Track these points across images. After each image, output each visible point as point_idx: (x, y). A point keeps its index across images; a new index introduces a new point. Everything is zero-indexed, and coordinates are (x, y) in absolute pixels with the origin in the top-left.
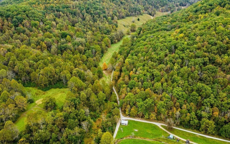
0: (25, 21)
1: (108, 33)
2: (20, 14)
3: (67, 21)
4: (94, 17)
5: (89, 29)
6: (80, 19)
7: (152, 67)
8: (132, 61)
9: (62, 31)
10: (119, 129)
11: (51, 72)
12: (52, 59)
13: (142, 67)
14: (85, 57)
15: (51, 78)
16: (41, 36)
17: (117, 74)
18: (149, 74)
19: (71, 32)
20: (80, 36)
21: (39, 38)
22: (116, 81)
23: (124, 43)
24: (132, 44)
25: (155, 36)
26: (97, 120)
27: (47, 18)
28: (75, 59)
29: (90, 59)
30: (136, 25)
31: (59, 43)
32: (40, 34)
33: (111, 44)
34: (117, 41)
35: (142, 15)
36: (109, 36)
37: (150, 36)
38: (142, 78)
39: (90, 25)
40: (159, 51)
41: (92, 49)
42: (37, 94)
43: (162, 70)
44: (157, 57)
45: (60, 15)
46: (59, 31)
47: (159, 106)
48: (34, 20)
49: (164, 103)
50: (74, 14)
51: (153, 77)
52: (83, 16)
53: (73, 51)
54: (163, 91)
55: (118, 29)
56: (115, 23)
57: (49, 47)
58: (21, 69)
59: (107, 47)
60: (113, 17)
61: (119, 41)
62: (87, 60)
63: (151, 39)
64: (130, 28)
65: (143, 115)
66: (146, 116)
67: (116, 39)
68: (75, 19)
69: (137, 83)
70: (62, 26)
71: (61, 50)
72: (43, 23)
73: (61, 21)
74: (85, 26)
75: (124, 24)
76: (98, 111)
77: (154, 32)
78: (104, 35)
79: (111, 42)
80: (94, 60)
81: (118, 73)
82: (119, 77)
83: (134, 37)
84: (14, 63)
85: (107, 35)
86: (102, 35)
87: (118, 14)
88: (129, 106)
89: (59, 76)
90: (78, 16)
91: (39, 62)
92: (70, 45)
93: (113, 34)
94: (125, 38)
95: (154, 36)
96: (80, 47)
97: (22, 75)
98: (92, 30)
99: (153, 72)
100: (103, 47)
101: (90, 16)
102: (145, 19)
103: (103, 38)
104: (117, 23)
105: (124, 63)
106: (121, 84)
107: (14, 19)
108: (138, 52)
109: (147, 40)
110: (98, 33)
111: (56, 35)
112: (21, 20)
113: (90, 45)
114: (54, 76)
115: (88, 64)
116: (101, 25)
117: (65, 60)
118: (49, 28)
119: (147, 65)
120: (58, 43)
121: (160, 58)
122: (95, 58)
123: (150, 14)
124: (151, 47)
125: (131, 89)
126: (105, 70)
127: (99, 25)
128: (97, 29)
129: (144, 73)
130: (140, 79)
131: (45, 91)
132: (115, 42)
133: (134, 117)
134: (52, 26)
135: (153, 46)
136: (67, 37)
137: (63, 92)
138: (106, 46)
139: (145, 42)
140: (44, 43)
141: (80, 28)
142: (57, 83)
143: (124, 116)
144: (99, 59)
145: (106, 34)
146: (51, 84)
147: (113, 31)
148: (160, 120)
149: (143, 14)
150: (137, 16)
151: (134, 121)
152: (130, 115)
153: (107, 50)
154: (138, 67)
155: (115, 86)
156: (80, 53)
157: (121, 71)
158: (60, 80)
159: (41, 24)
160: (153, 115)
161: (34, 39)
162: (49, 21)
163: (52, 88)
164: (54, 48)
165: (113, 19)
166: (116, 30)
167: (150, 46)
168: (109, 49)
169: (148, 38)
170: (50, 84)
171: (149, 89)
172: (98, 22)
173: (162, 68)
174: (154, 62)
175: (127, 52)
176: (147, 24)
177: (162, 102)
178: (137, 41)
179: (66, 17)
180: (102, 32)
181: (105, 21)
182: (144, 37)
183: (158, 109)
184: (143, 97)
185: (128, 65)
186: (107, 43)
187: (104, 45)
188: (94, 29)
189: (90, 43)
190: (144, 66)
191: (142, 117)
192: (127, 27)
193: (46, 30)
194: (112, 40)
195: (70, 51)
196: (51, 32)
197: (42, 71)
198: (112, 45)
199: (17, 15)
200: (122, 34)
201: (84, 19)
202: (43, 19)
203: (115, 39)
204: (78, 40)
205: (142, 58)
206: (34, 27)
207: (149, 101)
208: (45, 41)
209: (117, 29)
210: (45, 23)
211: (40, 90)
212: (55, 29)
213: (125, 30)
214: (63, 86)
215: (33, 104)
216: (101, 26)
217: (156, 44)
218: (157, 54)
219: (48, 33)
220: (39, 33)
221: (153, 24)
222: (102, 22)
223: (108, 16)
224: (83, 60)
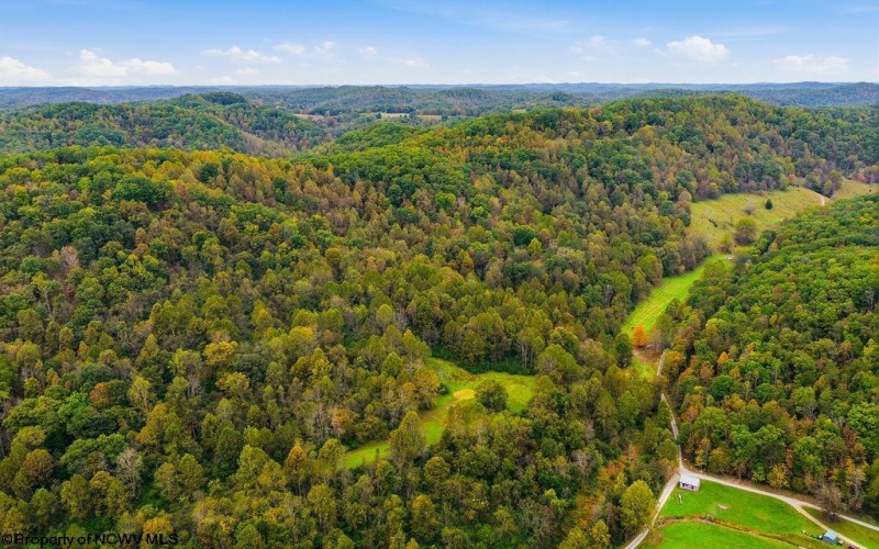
0: (419, 193)
1: (657, 240)
2: (407, 173)
3: (531, 196)
4: (612, 189)
5: (595, 224)
6: (570, 195)
7: (791, 344)
8: (730, 324)
9: (517, 227)
10: (672, 495)
11: (494, 327)
12: (493, 297)
13: (758, 343)
14: (580, 301)
15: (493, 343)
16: (459, 234)
17: (677, 358)
18: (777, 364)
19: (545, 230)
20: (569, 242)
21: (454, 238)
22: (674, 378)
23: (706, 274)
24: (736, 281)
25: (819, 260)
26: (611, 463)
27: (476, 185)
28: (552, 305)
29: (596, 310)
30: (758, 222)
31: (509, 259)
32: (456, 230)
33: (664, 276)
34: (683, 268)
35: (783, 190)
36: (659, 250)
37: (799, 257)
38: (756, 372)
39: (600, 214)
40: (821, 300)
41: (604, 282)
42: (456, 378)
43: (824, 354)
44: (810, 318)
45: (510, 180)
46: (511, 224)
47: (798, 446)
48: (444, 190)
49: (818, 442)
50: (553, 178)
51: (791, 372)
52: (580, 184)
53: (546, 282)
54: (817, 412)
55: (692, 231)
56: (684, 212)
57: (480, 267)
58: (424, 310)
59: (649, 284)
60: (676, 191)
61: (690, 269)
62: (586, 314)
63: (802, 266)
64: (734, 231)
65: (748, 470)
66: (757, 475)
67: (682, 263)
68: (554, 193)
69: (736, 383)
70: (520, 211)
71: (514, 278)
72: (467, 201)
73: (513, 196)
74: (582, 215)
75: (715, 219)
76: (615, 440)
77: (818, 248)
78: (643, 247)
79: (665, 269)
80: (607, 316)
81: (680, 357)
82: (682, 368)
83: (744, 260)
84: (406, 294)
85: (653, 246)
86: (636, 246)
87: (694, 184)
88: (705, 440)
89: (514, 341)
90: (563, 185)
91: (464, 299)
92: (538, 264)
93: (673, 245)
94: (712, 260)
95: (812, 259)
96: (569, 272)
97: (423, 325)
98: (603, 229)
99: (791, 357)
100: (637, 280)
101: (601, 185)
102: (794, 202)
103: (639, 254)
104: (688, 211)
105: (703, 327)
106: (688, 382)
107: (394, 187)
108: (752, 302)
109: (788, 269)
110: (624, 240)
111: (501, 234)
112: (409, 190)
113: (599, 271)
114: (500, 340)
115: (588, 322)
116: (635, 216)
117: (526, 302)
118: (484, 215)
119: (777, 338)
120: (505, 258)
121: (820, 321)
122: (610, 310)
123: (819, 190)
124: (797, 289)
125: (719, 398)
126: (640, 347)
127: (627, 214)
128: (620, 227)
129: (763, 360)
130: (747, 376)
131: (475, 373)
132: (677, 273)
133: (719, 474)
134: (490, 209)
135: (802, 287)
136: (529, 242)
137: (522, 383)
138: (648, 279)
139: (779, 276)
140: (467, 253)
141: (571, 221)
142: (503, 360)
143: (690, 469)
144: (622, 316)
145: (648, 243)
146: (489, 360)
147: (673, 236)
148: (801, 493)
149: (790, 187)
150: (765, 193)
151: (720, 485)
152: (706, 468)
153: (648, 293)
154: (747, 342)
155: (669, 393)
156: (568, 292)
157: (690, 351)
158: (513, 352)
159: (462, 202)
160: (779, 474)
161: (441, 243)
162: (482, 196)
163: (491, 369)
164: (494, 268)
165: (675, 199)
166: (683, 234)
167: (794, 287)
168: (655, 292)
169: (793, 264)
170: (488, 358)
171: (774, 402)
172: (625, 204)
173: (825, 350)
174: (799, 331)
175: (714, 301)
176: (799, 221)
177: (812, 440)
178: (753, 270)
179: (526, 186)
180: (637, 236)
181: (650, 204)
182: (777, 261)
183: (796, 458)
184: (752, 421)
185: (716, 334)
186: (650, 271)
187: (639, 276)
188: (610, 225)
189: (599, 264)
190: (766, 339)
191: (745, 477)
192: (724, 227)
193: (474, 220)
194: (666, 265)
195: (538, 284)
196: (487, 227)
197: (473, 322)
198: (666, 280)
199: (400, 175)
200: (704, 247)
201: (581, 195)
202: (466, 187)
203: (679, 260)
204: (564, 253)
205: (763, 319)
206: (442, 210)
207: (771, 432)
208: (471, 249)
209: (687, 230)
210: (472, 200)
211: (461, 370)
212: (497, 218)
213: (715, 238)
214: (521, 369)
215: (449, 397)
216: (635, 219)
217: (815, 282)
218: (814, 310)
219: (479, 227)
220: (454, 226)
221: (819, 222)
222: (637, 207)
223: (660, 188)
224: (574, 312)
